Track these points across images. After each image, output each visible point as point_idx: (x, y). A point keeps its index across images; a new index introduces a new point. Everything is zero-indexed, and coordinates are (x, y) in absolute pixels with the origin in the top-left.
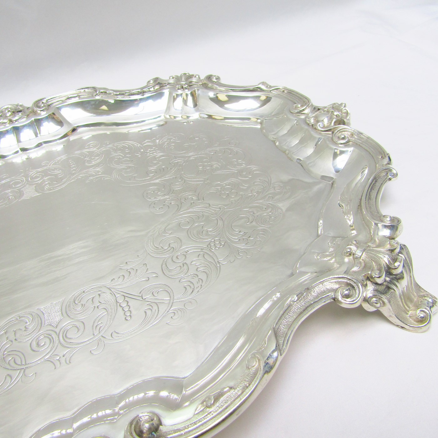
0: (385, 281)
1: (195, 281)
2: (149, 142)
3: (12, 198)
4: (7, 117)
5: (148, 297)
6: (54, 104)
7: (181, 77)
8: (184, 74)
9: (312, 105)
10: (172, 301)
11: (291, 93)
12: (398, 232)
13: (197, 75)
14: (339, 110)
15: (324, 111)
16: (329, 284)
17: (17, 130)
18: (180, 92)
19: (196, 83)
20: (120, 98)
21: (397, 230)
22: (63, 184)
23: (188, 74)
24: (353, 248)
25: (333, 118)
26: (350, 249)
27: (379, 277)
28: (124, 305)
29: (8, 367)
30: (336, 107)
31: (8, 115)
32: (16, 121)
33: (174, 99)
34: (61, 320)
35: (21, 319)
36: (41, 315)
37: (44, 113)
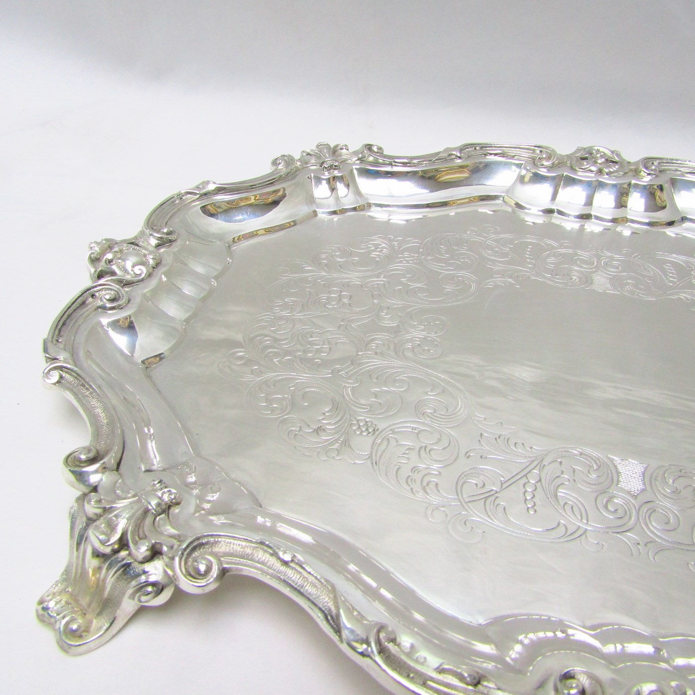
3: (576, 279)
4: (597, 163)
6: (669, 172)
31: (599, 161)
32: (609, 174)
34: (643, 490)
35: (582, 456)
36: (613, 469)
37: (647, 179)
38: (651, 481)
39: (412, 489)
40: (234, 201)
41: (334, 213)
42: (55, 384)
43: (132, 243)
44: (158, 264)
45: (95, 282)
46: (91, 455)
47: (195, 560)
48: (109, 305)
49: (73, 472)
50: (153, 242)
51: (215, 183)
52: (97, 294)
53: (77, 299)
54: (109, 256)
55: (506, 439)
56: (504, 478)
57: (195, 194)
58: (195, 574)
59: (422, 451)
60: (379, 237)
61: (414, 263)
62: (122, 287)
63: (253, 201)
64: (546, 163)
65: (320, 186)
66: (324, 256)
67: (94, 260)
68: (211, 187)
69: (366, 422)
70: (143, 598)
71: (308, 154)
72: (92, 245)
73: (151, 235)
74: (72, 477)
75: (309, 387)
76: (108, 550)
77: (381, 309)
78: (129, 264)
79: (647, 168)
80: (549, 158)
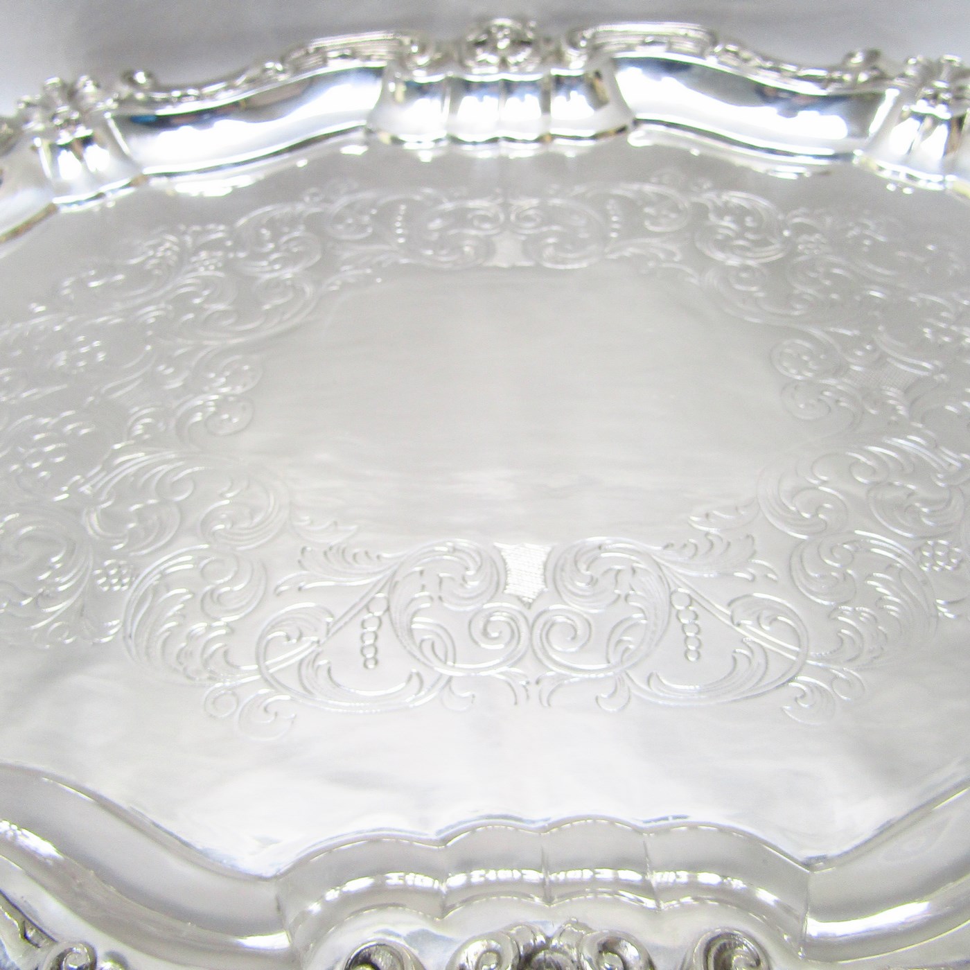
4: (497, 48)
5: (747, 623)
6: (608, 49)
7: (939, 66)
10: (801, 659)
17: (508, 90)
22: (583, 258)
28: (687, 619)
31: (501, 46)
32: (516, 65)
34: (541, 594)
35: (457, 554)
36: (500, 564)
37: (576, 64)
38: (554, 573)
39: (185, 669)
55: (341, 551)
56: (332, 616)
59: (207, 599)
61: (217, 269)
64: (422, 62)
65: (61, 160)
69: (120, 567)
71: (29, 104)
79: (574, 45)
80: (423, 50)
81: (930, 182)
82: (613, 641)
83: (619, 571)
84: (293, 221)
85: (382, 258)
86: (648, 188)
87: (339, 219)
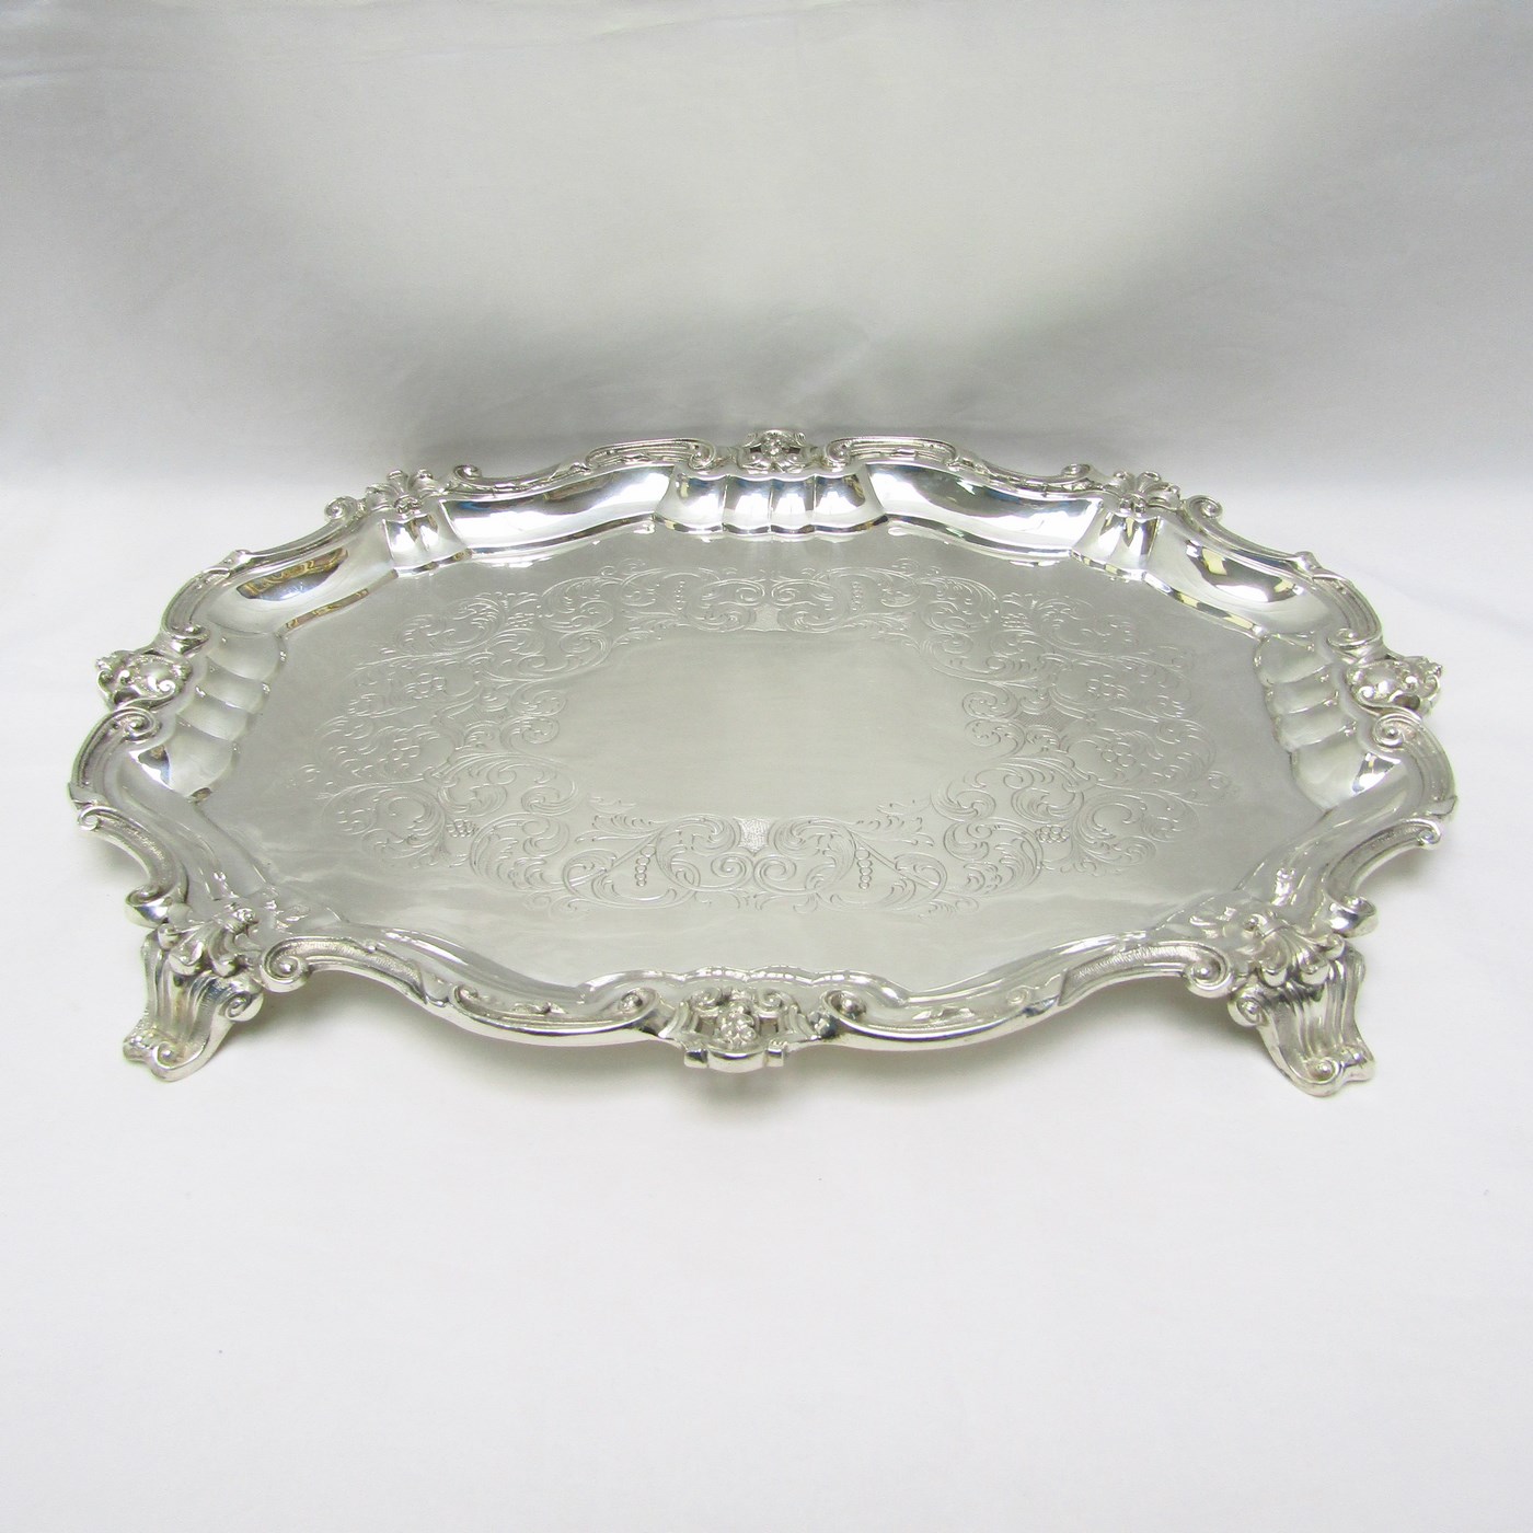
0: (1283, 986)
1: (989, 875)
2: (1015, 598)
3: (735, 619)
4: (770, 455)
5: (906, 868)
6: (864, 457)
7: (1139, 480)
8: (1149, 475)
9: (1380, 642)
10: (939, 889)
11: (1353, 598)
12: (1358, 930)
13: (1176, 487)
14: (1422, 676)
15: (1392, 666)
16: (1187, 951)
17: (777, 488)
18: (1123, 513)
19: (1166, 503)
20: (995, 485)
21: (1358, 925)
22: (826, 626)
23: (1157, 479)
24: (1263, 920)
25: (1399, 689)
26: (1257, 920)
27: (1272, 974)
28: (864, 865)
29: (674, 878)
30: (1419, 667)
31: (773, 453)
32: (785, 469)
33: (1105, 528)
34: (763, 847)
35: (706, 822)
36: (737, 830)
37: (838, 469)
38: (774, 837)
39: (514, 883)
40: (279, 574)
41: (423, 568)
42: (94, 830)
43: (150, 653)
44: (189, 675)
45: (114, 708)
46: (154, 891)
47: (279, 963)
48: (136, 734)
49: (138, 909)
50: (178, 646)
51: (248, 553)
52: (119, 723)
53: (96, 733)
54: (125, 674)
55: (623, 818)
56: (616, 856)
57: (224, 572)
58: (279, 974)
59: (528, 846)
60: (483, 596)
61: (529, 626)
62: (149, 710)
63: (306, 570)
64: (705, 464)
65: (398, 536)
66: (409, 632)
67: (106, 682)
68: (244, 559)
69: (465, 823)
70: (234, 1011)
71: (376, 491)
72: (100, 663)
73: (174, 638)
74: (138, 915)
75: (395, 796)
76: (190, 971)
77: (485, 692)
78: (151, 681)
79: (834, 455)
80: (706, 456)
81: (1134, 575)
82: (812, 876)
83: (821, 836)
84: (591, 591)
85: (663, 622)
86: (888, 573)
87: (628, 590)
